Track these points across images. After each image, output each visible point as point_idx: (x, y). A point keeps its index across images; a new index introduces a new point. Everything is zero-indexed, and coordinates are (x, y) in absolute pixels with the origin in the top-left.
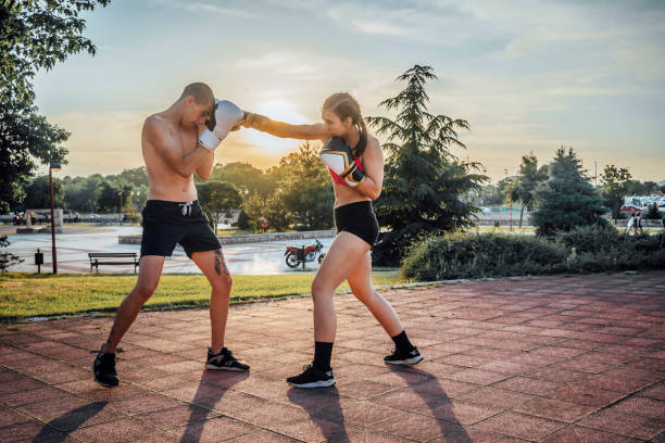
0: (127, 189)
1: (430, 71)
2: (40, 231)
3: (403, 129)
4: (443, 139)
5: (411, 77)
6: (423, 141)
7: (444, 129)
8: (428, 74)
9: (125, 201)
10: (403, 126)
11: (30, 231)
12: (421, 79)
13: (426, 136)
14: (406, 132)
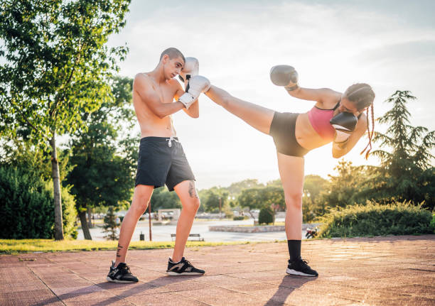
0: (225, 195)
1: (409, 94)
2: (167, 224)
3: (390, 139)
4: (427, 145)
5: (395, 100)
6: (408, 147)
7: (427, 137)
8: (408, 96)
9: (223, 204)
10: (390, 137)
11: (160, 224)
12: (403, 100)
13: (410, 143)
14: (393, 142)
